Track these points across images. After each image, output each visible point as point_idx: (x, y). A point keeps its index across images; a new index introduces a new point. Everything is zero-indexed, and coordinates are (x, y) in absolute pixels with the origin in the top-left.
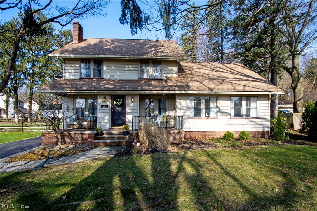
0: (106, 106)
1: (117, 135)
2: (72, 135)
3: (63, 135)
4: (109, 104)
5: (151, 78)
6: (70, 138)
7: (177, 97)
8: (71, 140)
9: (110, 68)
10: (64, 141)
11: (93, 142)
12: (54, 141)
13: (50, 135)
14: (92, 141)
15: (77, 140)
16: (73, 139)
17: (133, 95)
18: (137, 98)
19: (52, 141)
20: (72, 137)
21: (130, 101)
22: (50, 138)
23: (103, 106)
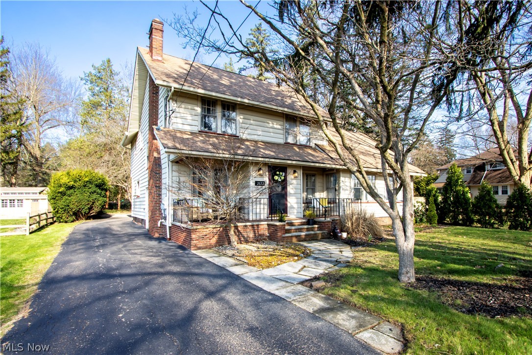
0: (262, 182)
1: (299, 225)
2: (239, 229)
3: (226, 230)
4: (266, 179)
5: (299, 144)
6: (237, 234)
7: (341, 174)
8: (238, 237)
9: (248, 121)
10: (227, 240)
11: (284, 237)
12: (211, 240)
13: (205, 230)
14: (284, 235)
15: (248, 236)
16: (242, 235)
17: (295, 168)
18: (300, 173)
19: (208, 240)
20: (240, 233)
21: (292, 177)
22: (206, 235)
23: (259, 182)
